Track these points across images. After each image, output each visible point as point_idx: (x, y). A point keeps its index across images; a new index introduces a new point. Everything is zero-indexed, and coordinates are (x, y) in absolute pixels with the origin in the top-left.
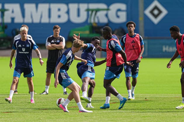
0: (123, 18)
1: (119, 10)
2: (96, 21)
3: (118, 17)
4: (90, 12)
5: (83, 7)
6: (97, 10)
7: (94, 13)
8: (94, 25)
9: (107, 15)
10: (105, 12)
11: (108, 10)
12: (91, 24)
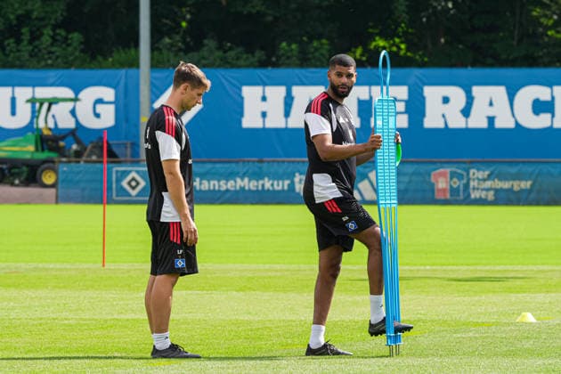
0: (107, 118)
1: (100, 101)
2: (51, 125)
3: (97, 116)
4: (38, 105)
5: (23, 93)
6: (52, 102)
7: (46, 106)
8: (46, 132)
9: (73, 112)
10: (70, 105)
11: (76, 100)
12: (39, 130)
